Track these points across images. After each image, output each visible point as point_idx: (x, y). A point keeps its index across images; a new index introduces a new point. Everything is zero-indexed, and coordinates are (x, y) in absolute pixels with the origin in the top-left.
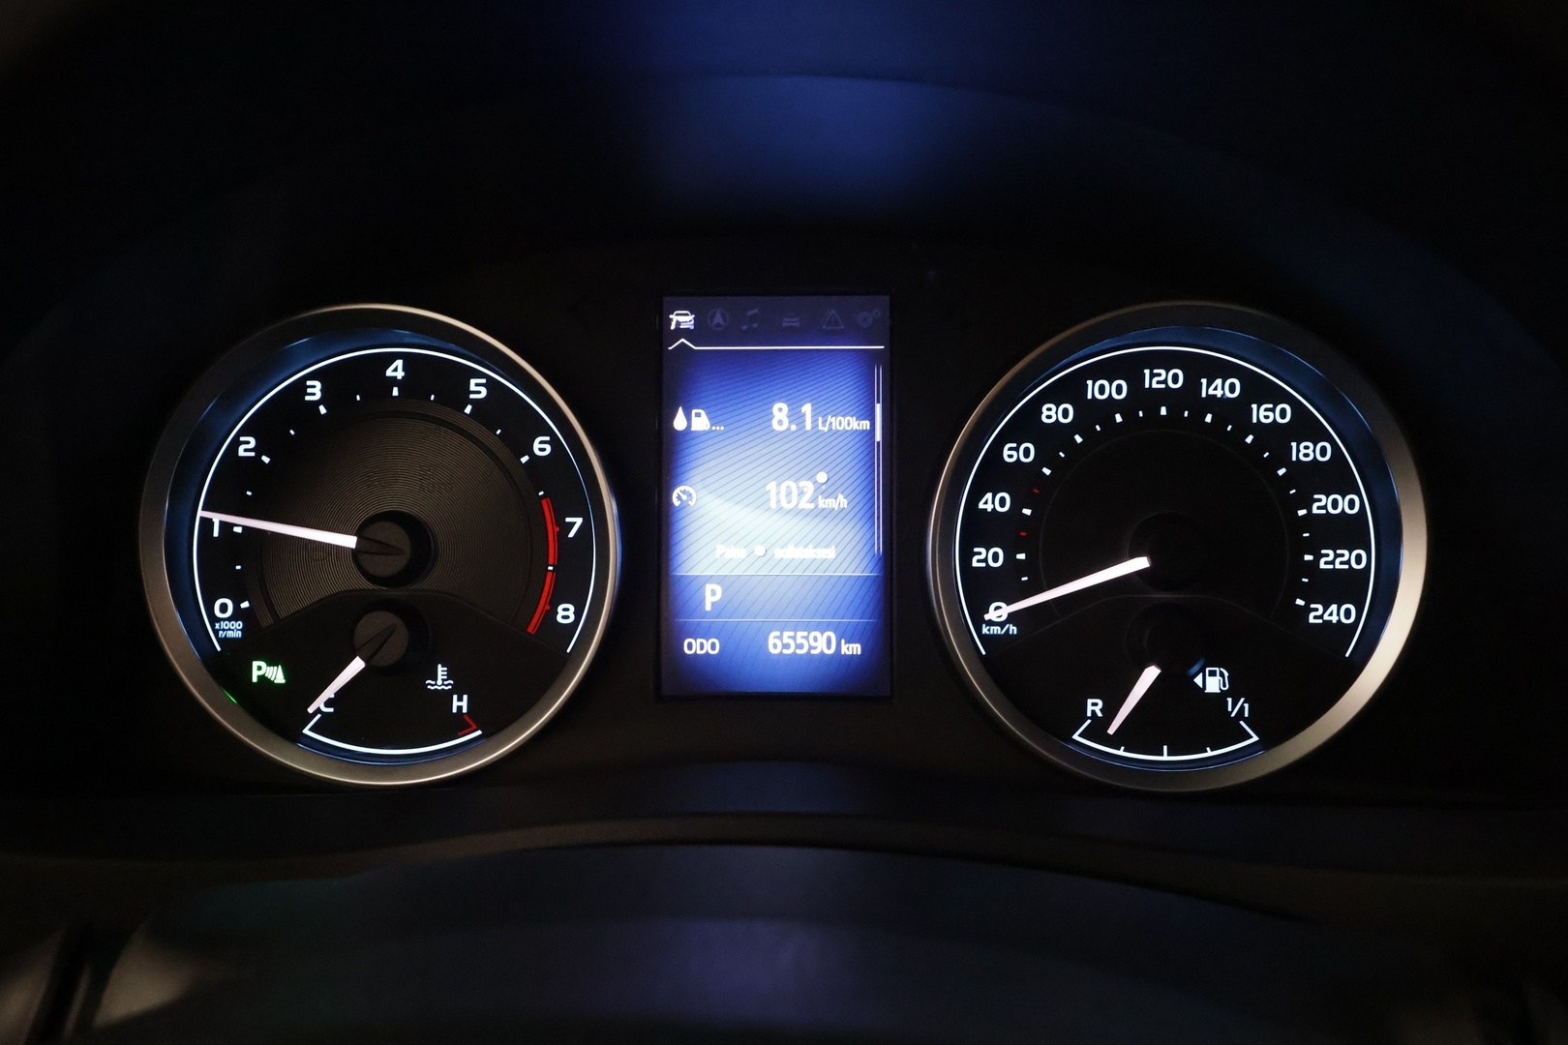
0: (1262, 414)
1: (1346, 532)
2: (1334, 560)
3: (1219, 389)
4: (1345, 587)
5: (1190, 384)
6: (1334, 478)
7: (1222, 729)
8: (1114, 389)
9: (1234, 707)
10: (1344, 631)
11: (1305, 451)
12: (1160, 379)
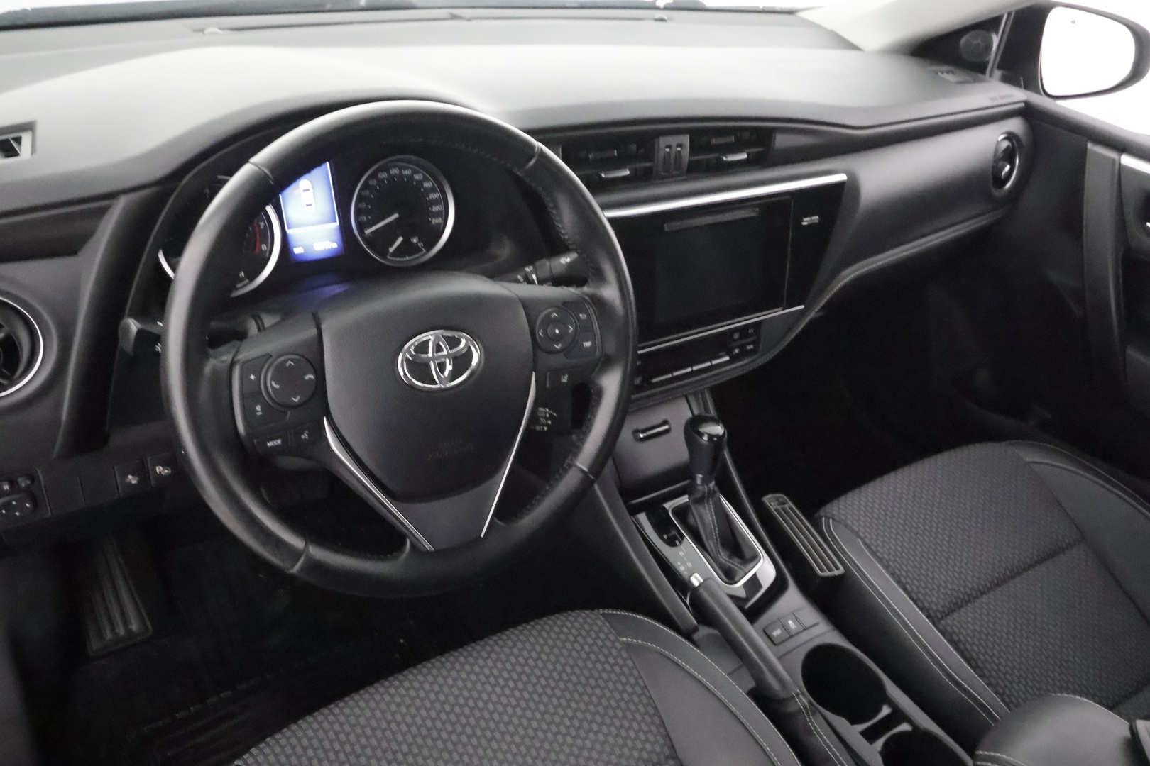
0: (417, 177)
1: (437, 202)
2: (436, 209)
3: (407, 172)
4: (438, 214)
5: (401, 172)
6: (433, 190)
7: (418, 250)
8: (383, 175)
9: (420, 245)
10: (439, 224)
11: (427, 185)
12: (394, 171)
